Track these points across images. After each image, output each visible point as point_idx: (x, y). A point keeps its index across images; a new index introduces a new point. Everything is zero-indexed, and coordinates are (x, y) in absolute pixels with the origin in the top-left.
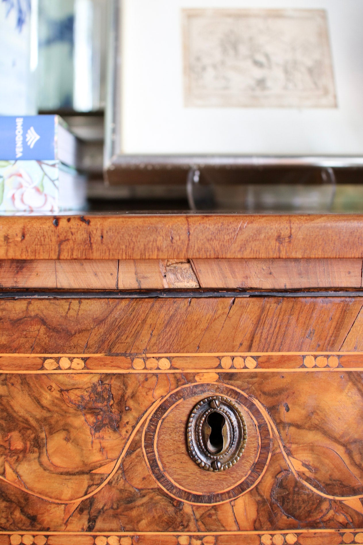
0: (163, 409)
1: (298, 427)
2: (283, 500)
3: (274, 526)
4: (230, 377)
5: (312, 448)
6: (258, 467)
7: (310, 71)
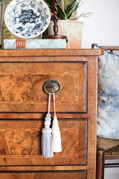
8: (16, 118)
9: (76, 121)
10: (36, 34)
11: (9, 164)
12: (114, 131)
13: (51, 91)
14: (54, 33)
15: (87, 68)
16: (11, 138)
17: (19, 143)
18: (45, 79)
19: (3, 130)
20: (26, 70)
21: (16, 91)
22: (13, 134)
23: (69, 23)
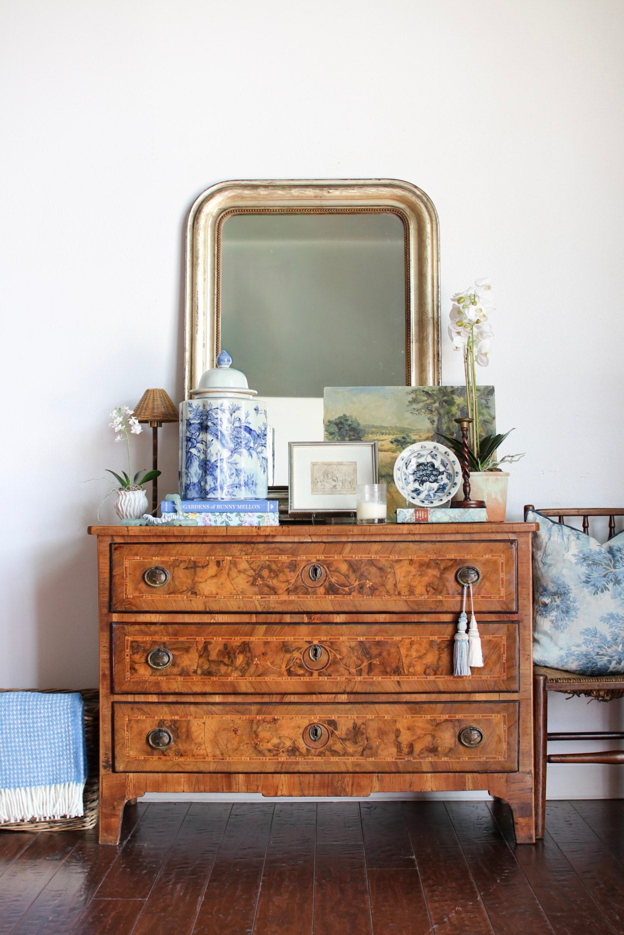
0: (304, 567)
1: (333, 571)
2: (331, 588)
3: (329, 594)
4: (319, 560)
5: (337, 576)
6: (325, 580)
7: (350, 482)
8: (416, 621)
9: (502, 625)
10: (441, 500)
11: (404, 690)
12: (563, 653)
13: (467, 581)
14: (464, 496)
15: (517, 549)
16: (408, 650)
17: (420, 657)
18: (458, 564)
19: (397, 638)
20: (432, 552)
21: (417, 582)
22: (412, 644)
23: (485, 477)
